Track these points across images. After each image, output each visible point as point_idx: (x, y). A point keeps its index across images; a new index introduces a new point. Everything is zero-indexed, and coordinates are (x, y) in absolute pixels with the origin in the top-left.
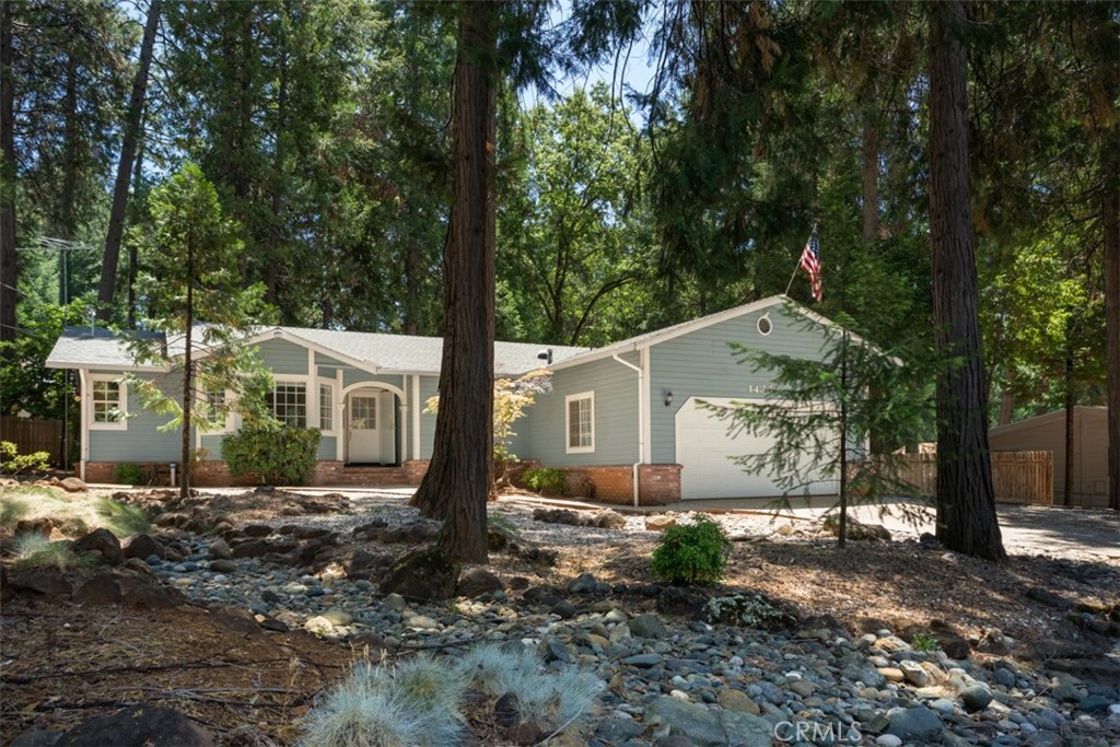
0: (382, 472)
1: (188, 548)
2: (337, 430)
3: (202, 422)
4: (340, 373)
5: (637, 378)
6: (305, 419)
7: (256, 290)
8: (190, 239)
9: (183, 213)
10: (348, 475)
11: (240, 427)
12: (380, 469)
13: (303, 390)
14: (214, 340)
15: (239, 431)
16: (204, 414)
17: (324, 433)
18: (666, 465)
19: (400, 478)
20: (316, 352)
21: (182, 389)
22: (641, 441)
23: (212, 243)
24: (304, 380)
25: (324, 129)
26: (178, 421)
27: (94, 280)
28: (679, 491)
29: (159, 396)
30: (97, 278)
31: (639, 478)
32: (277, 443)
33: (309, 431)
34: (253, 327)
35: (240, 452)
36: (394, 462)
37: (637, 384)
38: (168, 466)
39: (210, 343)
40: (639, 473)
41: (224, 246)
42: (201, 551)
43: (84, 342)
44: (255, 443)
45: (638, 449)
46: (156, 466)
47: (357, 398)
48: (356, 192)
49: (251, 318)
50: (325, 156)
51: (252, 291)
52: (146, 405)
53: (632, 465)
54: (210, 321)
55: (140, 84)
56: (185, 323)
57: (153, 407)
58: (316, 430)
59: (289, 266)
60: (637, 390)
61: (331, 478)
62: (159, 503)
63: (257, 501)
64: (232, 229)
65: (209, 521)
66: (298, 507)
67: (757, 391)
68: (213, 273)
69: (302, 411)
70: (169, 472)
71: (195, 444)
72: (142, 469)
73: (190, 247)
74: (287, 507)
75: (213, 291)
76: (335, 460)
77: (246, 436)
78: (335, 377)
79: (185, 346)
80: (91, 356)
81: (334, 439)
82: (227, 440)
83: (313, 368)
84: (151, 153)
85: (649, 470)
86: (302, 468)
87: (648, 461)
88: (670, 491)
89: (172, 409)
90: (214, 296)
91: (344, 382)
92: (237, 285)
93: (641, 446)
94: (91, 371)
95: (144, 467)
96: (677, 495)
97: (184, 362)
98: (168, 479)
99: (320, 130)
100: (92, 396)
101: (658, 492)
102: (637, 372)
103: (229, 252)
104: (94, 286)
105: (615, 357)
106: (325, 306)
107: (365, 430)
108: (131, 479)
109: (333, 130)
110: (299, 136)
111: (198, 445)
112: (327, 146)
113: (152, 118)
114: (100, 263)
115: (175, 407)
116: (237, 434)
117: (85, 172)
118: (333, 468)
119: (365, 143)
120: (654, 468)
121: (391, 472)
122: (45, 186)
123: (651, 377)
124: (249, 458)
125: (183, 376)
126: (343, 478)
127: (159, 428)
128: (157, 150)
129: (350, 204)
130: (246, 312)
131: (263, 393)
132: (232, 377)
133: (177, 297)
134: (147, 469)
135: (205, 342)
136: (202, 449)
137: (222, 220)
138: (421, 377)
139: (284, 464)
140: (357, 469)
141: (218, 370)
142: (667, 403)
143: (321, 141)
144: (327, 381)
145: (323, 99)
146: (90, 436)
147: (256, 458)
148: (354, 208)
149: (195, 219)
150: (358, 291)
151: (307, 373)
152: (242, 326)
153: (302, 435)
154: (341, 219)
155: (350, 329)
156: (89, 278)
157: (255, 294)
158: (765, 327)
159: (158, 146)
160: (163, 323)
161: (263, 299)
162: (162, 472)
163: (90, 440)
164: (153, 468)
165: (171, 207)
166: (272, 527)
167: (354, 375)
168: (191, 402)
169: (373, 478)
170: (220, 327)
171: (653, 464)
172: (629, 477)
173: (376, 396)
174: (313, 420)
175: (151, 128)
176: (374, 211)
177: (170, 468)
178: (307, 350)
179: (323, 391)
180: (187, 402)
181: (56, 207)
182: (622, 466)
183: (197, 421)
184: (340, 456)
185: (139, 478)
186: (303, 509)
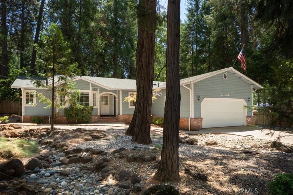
0: (111, 118)
1: (52, 160)
2: (98, 106)
3: (58, 106)
4: (99, 89)
5: (190, 92)
6: (88, 103)
7: (75, 65)
8: (54, 48)
9: (51, 39)
10: (101, 119)
11: (70, 106)
12: (110, 117)
13: (88, 94)
14: (62, 80)
15: (69, 107)
16: (59, 103)
17: (95, 107)
18: (198, 118)
19: (116, 120)
20: (92, 83)
21: (51, 96)
22: (191, 111)
23: (61, 49)
24: (88, 92)
25: (92, 21)
26: (50, 105)
27: (29, 63)
28: (202, 126)
29: (44, 98)
30: (30, 62)
31: (190, 122)
32: (81, 111)
33: (90, 107)
34: (74, 76)
35: (70, 113)
36: (114, 115)
37: (190, 94)
38: (48, 117)
39: (60, 81)
40: (190, 121)
41: (64, 50)
42: (57, 161)
43: (23, 80)
44: (74, 111)
45: (190, 113)
46: (45, 117)
47: (103, 96)
48: (101, 38)
49: (73, 73)
50: (92, 28)
51: (74, 65)
52: (40, 101)
53: (188, 118)
54: (61, 74)
55: (41, 10)
56: (52, 75)
57: (42, 101)
58: (92, 107)
59: (82, 59)
60: (190, 96)
61: (96, 120)
62: (44, 133)
63: (76, 135)
64: (67, 45)
65: (60, 144)
66: (90, 137)
67: (223, 96)
68: (61, 59)
69: (88, 101)
70: (49, 119)
71: (56, 111)
72: (41, 118)
73: (54, 51)
74: (86, 137)
75: (61, 65)
76: (97, 115)
77: (71, 108)
78: (97, 90)
79: (52, 82)
80: (25, 85)
81: (97, 109)
82: (66, 110)
83: (91, 88)
84: (45, 29)
85: (194, 120)
86: (88, 118)
87: (193, 117)
88: (199, 126)
89: (48, 102)
90: (62, 66)
91: (100, 92)
92: (68, 63)
93: (191, 113)
94: (25, 89)
95: (41, 117)
96: (201, 127)
97: (52, 87)
98: (48, 121)
99: (91, 21)
100: (25, 96)
101: (196, 126)
102: (190, 90)
103: (66, 52)
104: (29, 65)
105: (184, 86)
106: (92, 70)
107: (105, 106)
108: (37, 121)
109: (95, 21)
110: (85, 23)
111: (57, 111)
112: (93, 25)
113: (45, 19)
114: (31, 58)
115: (49, 101)
116: (69, 108)
117: (26, 33)
118: (97, 117)
119: (103, 25)
120: (195, 119)
121: (113, 118)
122: (16, 37)
123: (194, 92)
124: (72, 115)
125: (52, 92)
126: (100, 120)
127: (44, 108)
128: (47, 28)
129: (100, 42)
130: (72, 72)
131: (77, 97)
132: (67, 92)
133: (50, 67)
134: (42, 118)
135: (59, 81)
136: (58, 112)
137: (64, 42)
138: (122, 91)
139: (83, 117)
140: (104, 117)
141: (63, 90)
142: (198, 100)
143: (91, 24)
144: (95, 92)
145: (92, 13)
146: (25, 108)
147: (75, 115)
148: (101, 43)
149: (55, 42)
150: (101, 66)
151: (89, 90)
152: (70, 76)
153: (88, 108)
154: (97, 46)
155: (98, 76)
156: (28, 62)
157: (74, 66)
158: (225, 77)
159: (47, 27)
160: (45, 75)
161: (77, 67)
162: (46, 119)
163: (25, 110)
164: (44, 118)
165: (47, 37)
166: (83, 148)
167: (103, 90)
168: (54, 100)
169: (108, 120)
170: (63, 76)
171: (194, 118)
172: (187, 122)
173: (108, 96)
174: (91, 104)
175: (45, 22)
176: (106, 44)
177: (49, 117)
178: (89, 83)
179: (94, 95)
180: (53, 100)
181: (19, 43)
182: (184, 118)
183: (56, 105)
184: (99, 114)
185: (39, 121)
186: (91, 138)
